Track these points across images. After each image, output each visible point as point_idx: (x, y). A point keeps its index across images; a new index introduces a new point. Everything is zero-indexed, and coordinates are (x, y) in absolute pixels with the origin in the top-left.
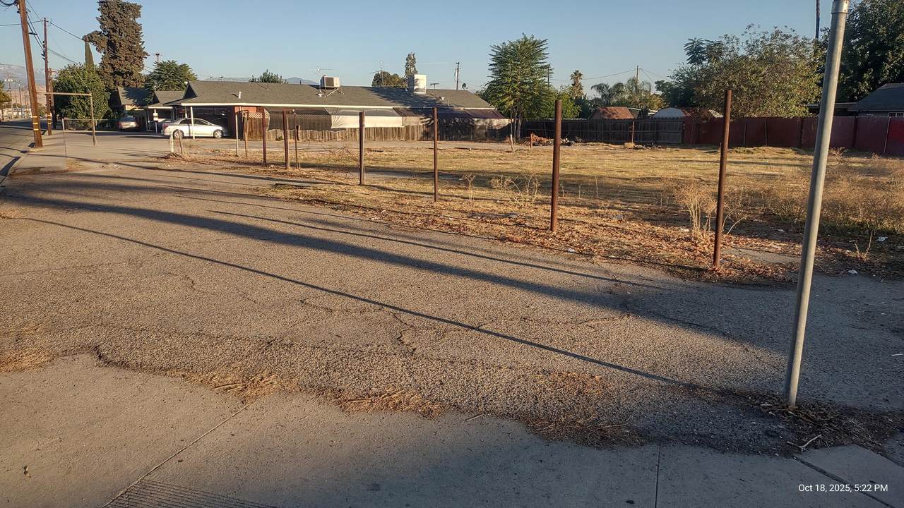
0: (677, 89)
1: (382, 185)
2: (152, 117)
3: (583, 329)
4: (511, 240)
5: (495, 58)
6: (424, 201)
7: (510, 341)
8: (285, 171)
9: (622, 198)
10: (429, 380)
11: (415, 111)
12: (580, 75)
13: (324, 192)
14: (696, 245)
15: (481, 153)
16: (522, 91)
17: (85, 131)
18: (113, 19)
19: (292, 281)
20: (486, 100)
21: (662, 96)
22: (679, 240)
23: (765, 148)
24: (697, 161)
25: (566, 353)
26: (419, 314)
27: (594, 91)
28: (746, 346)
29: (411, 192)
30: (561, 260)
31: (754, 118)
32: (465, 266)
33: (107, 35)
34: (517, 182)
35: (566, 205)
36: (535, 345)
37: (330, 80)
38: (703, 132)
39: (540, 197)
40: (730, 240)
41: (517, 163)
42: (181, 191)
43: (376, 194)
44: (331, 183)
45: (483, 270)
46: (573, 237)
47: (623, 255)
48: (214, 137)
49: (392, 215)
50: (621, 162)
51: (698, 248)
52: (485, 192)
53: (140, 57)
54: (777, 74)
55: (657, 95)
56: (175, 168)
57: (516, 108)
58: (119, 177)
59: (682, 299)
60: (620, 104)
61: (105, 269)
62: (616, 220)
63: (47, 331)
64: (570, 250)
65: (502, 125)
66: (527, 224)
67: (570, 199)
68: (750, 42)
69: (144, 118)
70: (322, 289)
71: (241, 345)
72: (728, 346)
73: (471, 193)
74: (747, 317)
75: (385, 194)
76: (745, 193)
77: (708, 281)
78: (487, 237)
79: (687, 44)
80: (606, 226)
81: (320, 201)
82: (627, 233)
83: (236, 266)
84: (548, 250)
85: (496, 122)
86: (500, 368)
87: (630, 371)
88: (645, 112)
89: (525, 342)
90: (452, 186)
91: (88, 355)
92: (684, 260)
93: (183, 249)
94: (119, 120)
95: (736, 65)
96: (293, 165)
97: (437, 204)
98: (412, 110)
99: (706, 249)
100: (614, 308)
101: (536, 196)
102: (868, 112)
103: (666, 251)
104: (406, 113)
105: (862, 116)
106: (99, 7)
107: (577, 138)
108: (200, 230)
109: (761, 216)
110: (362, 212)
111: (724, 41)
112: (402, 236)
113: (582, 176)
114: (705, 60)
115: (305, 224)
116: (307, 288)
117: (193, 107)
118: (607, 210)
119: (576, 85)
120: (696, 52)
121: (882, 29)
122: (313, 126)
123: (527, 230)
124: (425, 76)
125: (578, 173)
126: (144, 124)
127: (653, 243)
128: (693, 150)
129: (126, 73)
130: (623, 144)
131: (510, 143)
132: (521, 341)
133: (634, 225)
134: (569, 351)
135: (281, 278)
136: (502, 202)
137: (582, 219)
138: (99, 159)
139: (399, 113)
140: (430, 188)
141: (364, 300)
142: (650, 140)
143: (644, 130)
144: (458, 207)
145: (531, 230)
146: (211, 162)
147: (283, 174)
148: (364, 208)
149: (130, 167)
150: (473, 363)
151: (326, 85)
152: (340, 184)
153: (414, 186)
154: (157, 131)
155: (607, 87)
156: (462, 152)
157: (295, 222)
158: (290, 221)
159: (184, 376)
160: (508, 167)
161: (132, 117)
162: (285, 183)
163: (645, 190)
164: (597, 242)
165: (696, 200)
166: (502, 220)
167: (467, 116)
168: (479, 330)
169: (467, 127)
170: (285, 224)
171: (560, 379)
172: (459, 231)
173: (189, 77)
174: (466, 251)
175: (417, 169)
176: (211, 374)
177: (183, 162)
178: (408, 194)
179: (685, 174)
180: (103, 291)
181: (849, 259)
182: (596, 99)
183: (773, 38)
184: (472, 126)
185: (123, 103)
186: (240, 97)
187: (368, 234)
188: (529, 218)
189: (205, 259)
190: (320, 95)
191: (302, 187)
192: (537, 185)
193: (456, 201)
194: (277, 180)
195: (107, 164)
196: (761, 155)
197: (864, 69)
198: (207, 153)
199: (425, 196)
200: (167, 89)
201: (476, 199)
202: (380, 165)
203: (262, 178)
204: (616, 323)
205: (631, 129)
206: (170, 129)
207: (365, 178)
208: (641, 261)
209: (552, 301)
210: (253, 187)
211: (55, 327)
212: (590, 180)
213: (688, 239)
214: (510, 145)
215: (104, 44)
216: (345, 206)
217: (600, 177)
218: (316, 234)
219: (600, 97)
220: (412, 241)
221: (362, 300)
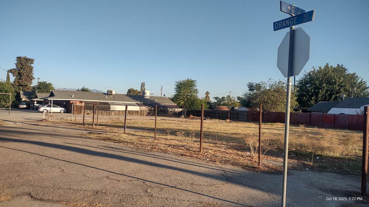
0: (245, 100)
1: (133, 133)
2: (34, 104)
3: (213, 188)
4: (185, 155)
5: (177, 86)
6: (150, 140)
7: (187, 192)
8: (92, 127)
9: (226, 140)
10: (159, 205)
11: (145, 105)
12: (209, 93)
13: (110, 136)
14: (253, 159)
15: (171, 122)
16: (187, 98)
17: (3, 108)
18: (22, 64)
19: (102, 170)
20: (173, 101)
21: (239, 102)
22: (246, 157)
23: (278, 123)
24: (253, 128)
25: (207, 196)
26: (152, 182)
27: (214, 99)
28: (270, 194)
29: (145, 136)
30: (204, 163)
31: (274, 112)
32: (169, 165)
33: (18, 70)
34: (186, 133)
35: (205, 143)
36: (196, 193)
37: (111, 92)
38: (255, 117)
39: (195, 139)
40: (265, 157)
41: (185, 126)
42: (50, 135)
43: (131, 137)
44: (112, 132)
45: (175, 166)
46: (208, 155)
47: (226, 162)
48: (60, 113)
49: (138, 145)
50: (225, 127)
51: (253, 160)
52: (174, 137)
53: (31, 79)
54: (281, 97)
55: (238, 102)
56: (45, 125)
57: (184, 105)
58: (22, 128)
59: (247, 178)
60: (224, 105)
61: (26, 164)
62: (224, 149)
63: (9, 187)
64: (207, 159)
65: (179, 111)
66: (191, 149)
67: (206, 140)
68: (270, 85)
69: (30, 104)
70: (114, 173)
71: (86, 193)
72: (263, 194)
73: (169, 137)
74: (270, 184)
75: (135, 137)
76: (270, 140)
77: (257, 172)
78: (176, 154)
79: (248, 84)
80: (220, 151)
81: (109, 139)
82: (228, 154)
83: (79, 164)
84: (199, 159)
85: (176, 110)
86: (184, 201)
87: (230, 202)
88: (233, 108)
89: (193, 192)
90: (161, 134)
91: (27, 196)
92: (248, 164)
93: (57, 157)
94: (19, 104)
95: (266, 92)
96: (96, 125)
97: (156, 141)
98: (143, 104)
99: (256, 160)
100: (224, 180)
101: (194, 139)
102: (314, 111)
103: (242, 160)
104: (141, 105)
105: (312, 113)
106: (16, 59)
107: (208, 117)
108: (62, 150)
109: (276, 148)
110: (126, 144)
111: (261, 84)
112: (144, 153)
113: (210, 132)
114: (255, 90)
115: (104, 148)
116: (109, 172)
117: (53, 100)
118: (220, 145)
119: (207, 97)
120: (251, 87)
121: (317, 82)
122: (103, 109)
123: (191, 151)
124: (149, 91)
125: (209, 131)
126: (30, 106)
127: (237, 157)
128: (252, 123)
129: (24, 85)
130: (225, 120)
131: (182, 118)
132: (191, 192)
133: (230, 151)
134: (209, 195)
135: (98, 169)
136: (181, 141)
137: (211, 148)
138: (12, 120)
139: (139, 105)
140: (152, 135)
141: (131, 177)
142: (236, 119)
143: (233, 115)
144: (164, 143)
145: (192, 152)
146: (60, 123)
147: (92, 128)
148: (127, 142)
149: (27, 124)
150: (174, 199)
151: (109, 93)
152: (116, 133)
153: (146, 134)
154: (36, 109)
155: (219, 98)
156: (163, 121)
157: (100, 147)
158: (98, 147)
159: (66, 204)
160: (182, 127)
161: (25, 103)
162: (93, 132)
163: (234, 138)
164: (217, 157)
165: (252, 142)
166: (181, 148)
167: (165, 107)
168: (175, 188)
169: (165, 111)
170: (96, 148)
171: (206, 205)
172: (165, 152)
173: (52, 88)
174: (168, 159)
175: (147, 127)
176: (76, 203)
177: (49, 123)
178: (144, 137)
179: (249, 132)
180: (27, 173)
181: (306, 165)
182: (215, 103)
183: (279, 83)
184: (167, 111)
185: (21, 98)
186: (73, 97)
187: (129, 152)
188: (192, 147)
189: (66, 161)
190: (107, 97)
191: (101, 134)
192: (194, 135)
193: (163, 140)
194: (90, 131)
195: (16, 122)
196: (276, 126)
197: (312, 96)
198: (58, 119)
199: (151, 138)
200: (42, 92)
201: (170, 140)
202: (131, 125)
203: (83, 130)
204: (225, 185)
205: (228, 115)
206: (42, 109)
207: (126, 130)
208: (233, 164)
209: (201, 178)
210: (80, 133)
211: (11, 186)
212: (214, 133)
213: (250, 156)
214: (182, 119)
215: (17, 74)
216: (119, 142)
217: (217, 132)
218: (109, 152)
219: (216, 102)
220: (147, 155)
221: (130, 177)
